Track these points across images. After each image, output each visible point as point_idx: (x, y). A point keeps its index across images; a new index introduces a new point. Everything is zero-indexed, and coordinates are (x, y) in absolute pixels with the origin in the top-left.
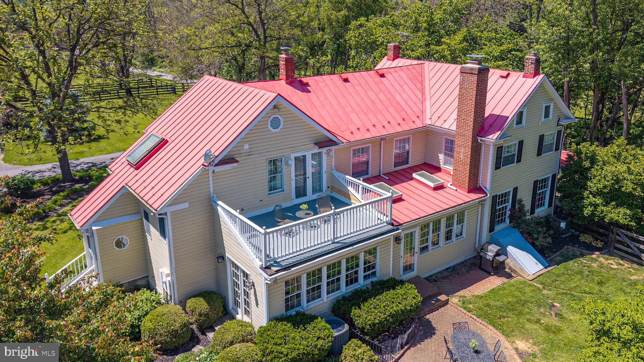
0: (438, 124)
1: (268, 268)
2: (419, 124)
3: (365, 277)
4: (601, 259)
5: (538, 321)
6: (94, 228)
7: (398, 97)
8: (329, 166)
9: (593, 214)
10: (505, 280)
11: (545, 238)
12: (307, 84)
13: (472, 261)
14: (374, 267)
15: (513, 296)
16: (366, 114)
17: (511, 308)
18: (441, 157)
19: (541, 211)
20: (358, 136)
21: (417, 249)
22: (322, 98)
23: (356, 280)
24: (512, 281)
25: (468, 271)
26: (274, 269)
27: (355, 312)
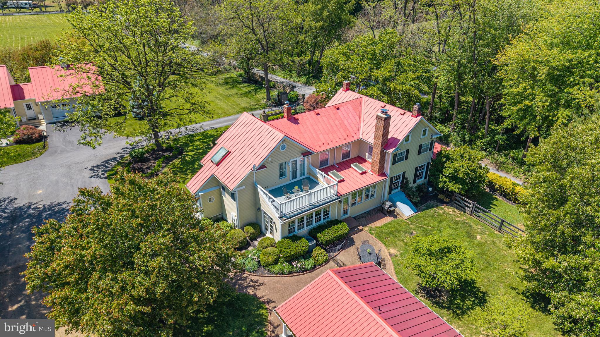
0: (366, 139)
1: (282, 217)
2: (356, 138)
3: (324, 219)
4: (446, 209)
5: (403, 240)
6: (200, 194)
7: (346, 122)
8: (308, 164)
9: (443, 186)
10: (393, 219)
11: (417, 198)
12: (298, 119)
13: (379, 208)
14: (328, 214)
15: (395, 227)
16: (328, 134)
17: (392, 233)
18: (367, 154)
19: (420, 181)
20: (323, 148)
21: (350, 205)
22: (305, 127)
23: (320, 220)
24: (397, 219)
25: (376, 214)
26: (285, 218)
27: (319, 235)
